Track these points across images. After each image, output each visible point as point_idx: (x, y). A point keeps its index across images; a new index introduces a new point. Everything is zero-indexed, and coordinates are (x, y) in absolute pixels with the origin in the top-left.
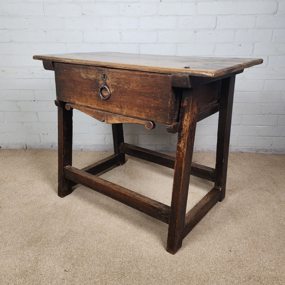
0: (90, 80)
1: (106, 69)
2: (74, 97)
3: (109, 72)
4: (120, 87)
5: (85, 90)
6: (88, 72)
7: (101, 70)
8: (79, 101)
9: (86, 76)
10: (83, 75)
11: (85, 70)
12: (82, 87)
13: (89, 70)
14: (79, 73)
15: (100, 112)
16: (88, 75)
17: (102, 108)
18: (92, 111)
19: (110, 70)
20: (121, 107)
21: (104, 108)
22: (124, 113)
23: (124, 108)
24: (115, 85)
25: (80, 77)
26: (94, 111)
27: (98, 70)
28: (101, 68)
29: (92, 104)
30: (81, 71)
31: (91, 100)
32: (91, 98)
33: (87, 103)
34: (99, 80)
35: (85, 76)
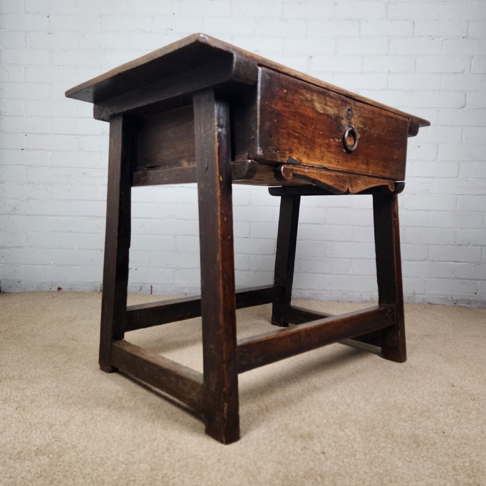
0: (329, 116)
1: (352, 102)
2: (300, 150)
3: (356, 106)
4: (367, 131)
5: (320, 134)
6: (327, 101)
7: (346, 102)
8: (309, 157)
9: (324, 109)
10: (318, 106)
11: (322, 97)
12: (315, 130)
13: (328, 99)
14: (312, 101)
15: (342, 176)
16: (326, 107)
17: (344, 168)
18: (330, 176)
19: (357, 104)
20: (367, 164)
21: (347, 167)
22: (370, 173)
23: (370, 164)
24: (362, 128)
25: (314, 108)
26: (333, 174)
27: (343, 100)
28: (346, 98)
29: (330, 162)
30: (315, 97)
31: (330, 155)
32: (329, 150)
33: (323, 160)
34: (342, 119)
35: (321, 108)
